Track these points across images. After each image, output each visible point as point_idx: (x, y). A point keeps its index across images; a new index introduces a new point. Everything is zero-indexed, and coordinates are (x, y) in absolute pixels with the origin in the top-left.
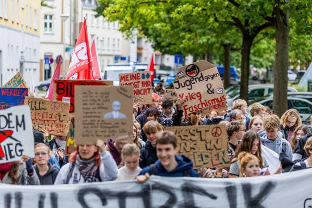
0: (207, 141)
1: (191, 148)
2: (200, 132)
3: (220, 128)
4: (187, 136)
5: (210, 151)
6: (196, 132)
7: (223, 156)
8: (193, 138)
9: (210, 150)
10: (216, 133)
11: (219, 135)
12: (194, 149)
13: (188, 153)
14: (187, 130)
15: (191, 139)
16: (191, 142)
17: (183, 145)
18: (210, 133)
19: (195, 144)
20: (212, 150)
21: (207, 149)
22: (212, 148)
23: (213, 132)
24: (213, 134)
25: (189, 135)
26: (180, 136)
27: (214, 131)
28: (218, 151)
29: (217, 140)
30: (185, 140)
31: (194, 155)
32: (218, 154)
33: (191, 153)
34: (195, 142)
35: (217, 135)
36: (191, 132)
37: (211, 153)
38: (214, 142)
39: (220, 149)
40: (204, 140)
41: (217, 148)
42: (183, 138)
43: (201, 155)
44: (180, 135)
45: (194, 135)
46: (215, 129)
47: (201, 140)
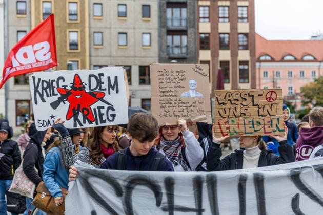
0: (260, 107)
1: (241, 113)
2: (253, 96)
3: (275, 92)
4: (238, 100)
5: (263, 118)
6: (247, 95)
7: (277, 123)
8: (244, 103)
9: (262, 116)
10: (270, 97)
11: (274, 100)
12: (245, 115)
13: (237, 118)
14: (238, 94)
15: (241, 104)
16: (242, 106)
17: (233, 110)
18: (264, 97)
19: (247, 109)
20: (266, 116)
21: (259, 115)
22: (265, 114)
23: (267, 97)
24: (266, 99)
25: (240, 99)
26: (230, 100)
27: (269, 95)
28: (272, 117)
29: (272, 105)
30: (235, 104)
31: (244, 120)
32: (272, 120)
33: (241, 119)
34: (246, 107)
35: (271, 100)
36: (242, 96)
37: (263, 120)
38: (267, 107)
39: (275, 116)
40: (257, 105)
41: (271, 114)
42: (233, 102)
43: (253, 121)
44: (230, 98)
45: (245, 100)
46: (270, 93)
47: (253, 105)
